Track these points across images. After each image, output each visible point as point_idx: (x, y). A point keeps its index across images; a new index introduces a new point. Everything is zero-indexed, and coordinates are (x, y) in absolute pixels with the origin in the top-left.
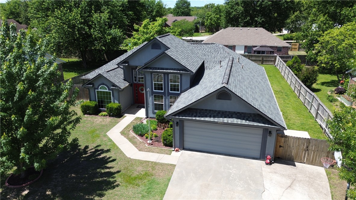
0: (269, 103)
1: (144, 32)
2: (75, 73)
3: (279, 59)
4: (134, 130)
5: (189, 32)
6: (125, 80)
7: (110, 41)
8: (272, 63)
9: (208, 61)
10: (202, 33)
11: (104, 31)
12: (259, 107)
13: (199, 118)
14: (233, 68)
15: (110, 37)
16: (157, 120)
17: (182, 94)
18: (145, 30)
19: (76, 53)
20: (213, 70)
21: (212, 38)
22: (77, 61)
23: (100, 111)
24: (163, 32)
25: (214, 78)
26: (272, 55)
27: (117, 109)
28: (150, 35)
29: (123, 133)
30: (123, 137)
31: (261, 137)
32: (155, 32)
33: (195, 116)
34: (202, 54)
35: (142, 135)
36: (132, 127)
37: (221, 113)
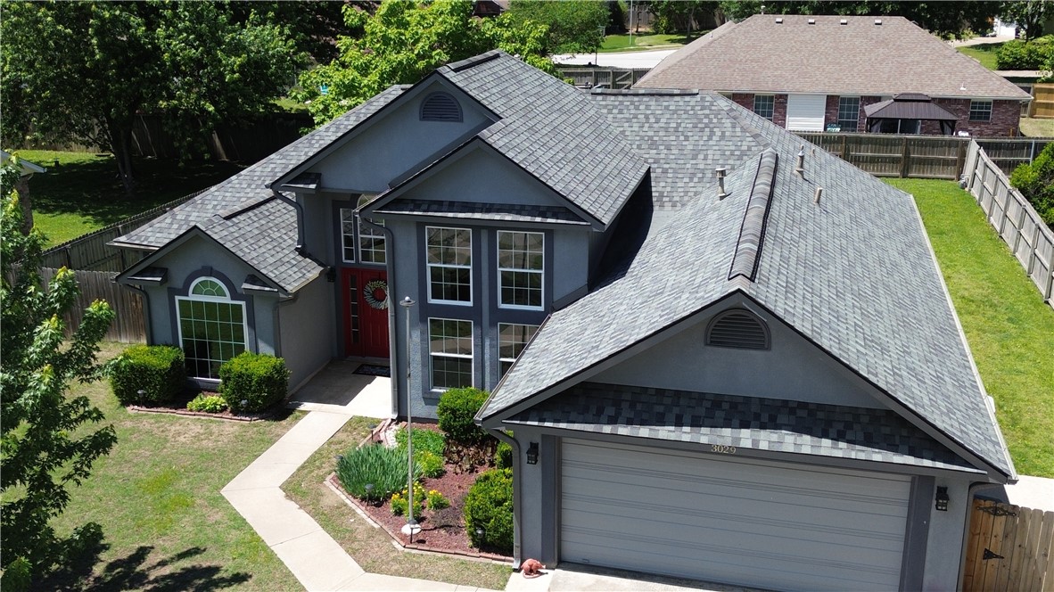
0: (935, 358)
1: (386, 40)
2: (84, 215)
3: (979, 154)
4: (341, 478)
5: (582, 31)
6: (302, 252)
7: (239, 80)
8: (949, 173)
9: (665, 171)
10: (640, 34)
11: (213, 34)
12: (890, 379)
13: (629, 427)
14: (775, 204)
15: (239, 61)
16: (444, 430)
17: (556, 316)
18: (392, 32)
19: (91, 129)
20: (688, 211)
21: (684, 63)
22: (95, 165)
23: (195, 391)
24: (469, 37)
25: (696, 251)
26: (947, 137)
27: (267, 381)
28: (412, 50)
29: (293, 489)
30: (293, 505)
31: (904, 511)
32: (435, 38)
33: (613, 421)
34: (642, 138)
35: (378, 499)
36: (335, 461)
37: (726, 406)
